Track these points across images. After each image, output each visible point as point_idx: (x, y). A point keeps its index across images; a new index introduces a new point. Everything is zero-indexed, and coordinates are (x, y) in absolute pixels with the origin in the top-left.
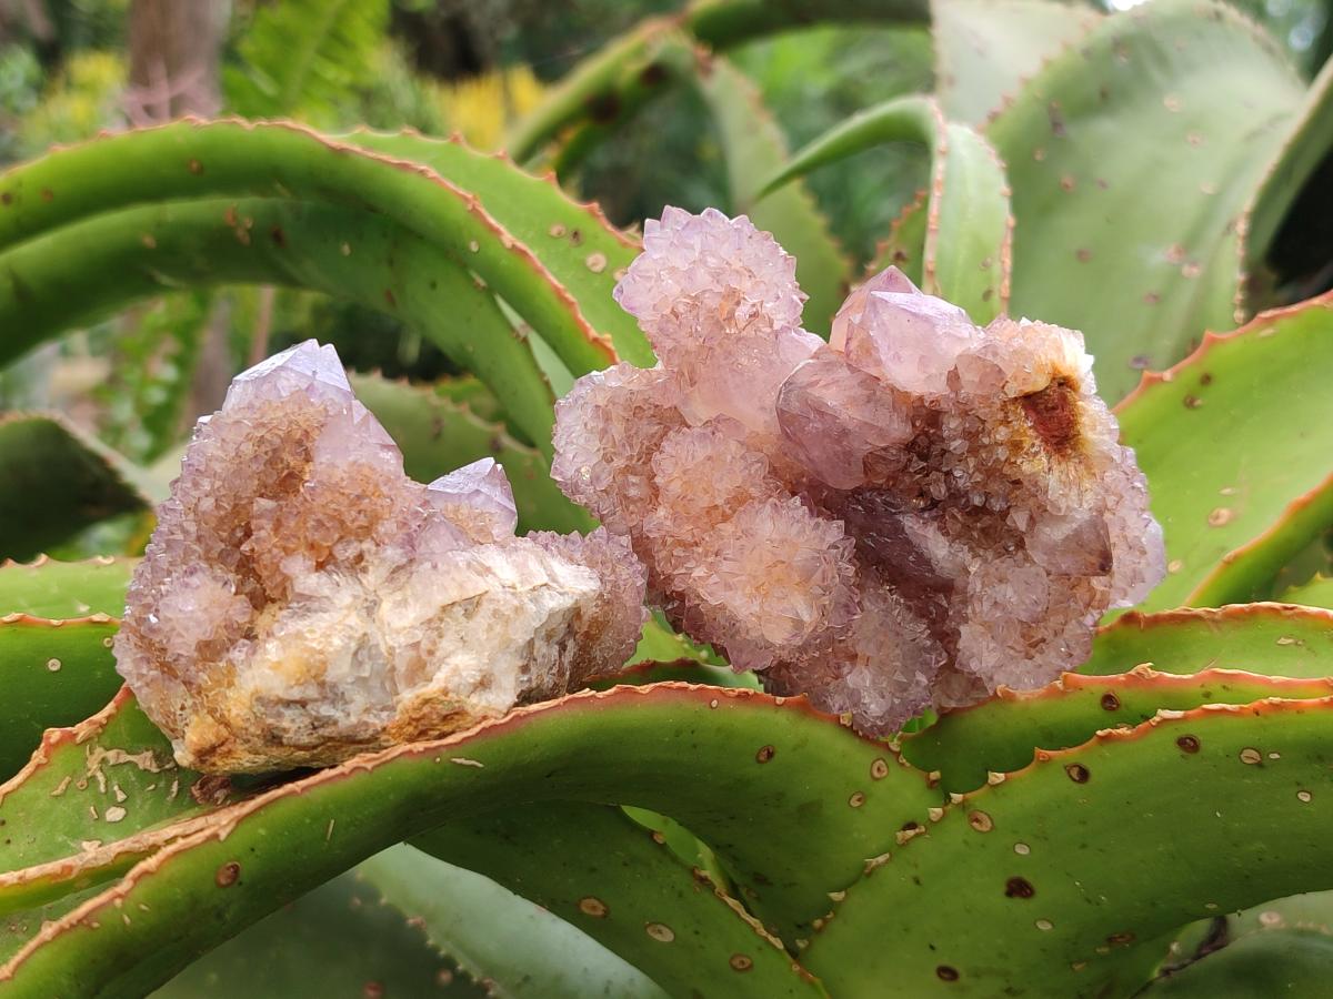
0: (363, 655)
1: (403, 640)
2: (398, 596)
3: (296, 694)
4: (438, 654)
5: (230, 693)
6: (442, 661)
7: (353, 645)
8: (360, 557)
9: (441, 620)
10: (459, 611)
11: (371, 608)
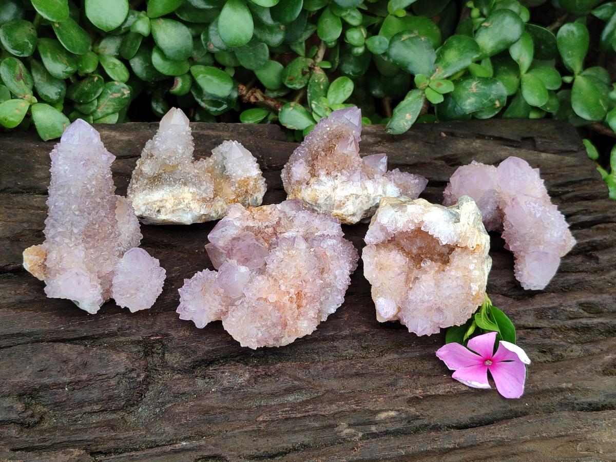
0: (328, 199)
1: (338, 199)
2: (342, 188)
3: (310, 202)
4: (345, 205)
5: (299, 194)
6: (346, 206)
7: (326, 197)
8: (337, 176)
9: (350, 196)
10: (354, 196)
11: (335, 189)
